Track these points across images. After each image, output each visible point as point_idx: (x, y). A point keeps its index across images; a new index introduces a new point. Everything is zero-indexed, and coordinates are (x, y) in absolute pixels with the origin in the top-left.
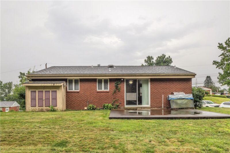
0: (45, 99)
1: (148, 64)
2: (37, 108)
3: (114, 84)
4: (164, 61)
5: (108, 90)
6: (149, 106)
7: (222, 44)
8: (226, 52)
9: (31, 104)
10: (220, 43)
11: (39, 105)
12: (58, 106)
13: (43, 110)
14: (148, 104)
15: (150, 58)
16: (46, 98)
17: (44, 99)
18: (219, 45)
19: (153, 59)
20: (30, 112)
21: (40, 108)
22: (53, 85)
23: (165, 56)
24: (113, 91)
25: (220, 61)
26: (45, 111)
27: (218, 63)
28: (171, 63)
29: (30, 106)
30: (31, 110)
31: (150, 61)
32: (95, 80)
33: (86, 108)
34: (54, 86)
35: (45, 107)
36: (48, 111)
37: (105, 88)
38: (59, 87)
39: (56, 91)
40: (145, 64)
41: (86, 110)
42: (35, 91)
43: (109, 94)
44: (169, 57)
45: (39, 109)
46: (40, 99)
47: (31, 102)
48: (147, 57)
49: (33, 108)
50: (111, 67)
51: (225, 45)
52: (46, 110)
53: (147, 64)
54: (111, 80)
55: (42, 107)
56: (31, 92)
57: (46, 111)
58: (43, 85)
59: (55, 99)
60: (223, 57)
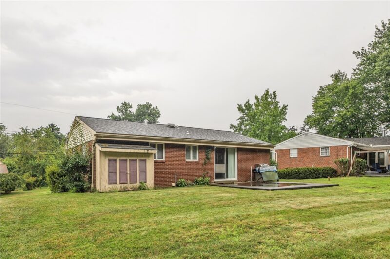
0: (130, 172)
1: (123, 114)
2: (118, 186)
3: (203, 153)
4: (148, 113)
5: (197, 160)
6: (236, 179)
7: (241, 106)
8: (245, 116)
9: (109, 180)
10: (240, 104)
11: (122, 182)
12: (148, 182)
13: (127, 188)
14: (235, 178)
15: (126, 105)
16: (131, 170)
17: (128, 172)
18: (238, 106)
19: (131, 107)
20: (106, 192)
21: (122, 185)
22: (146, 151)
23: (151, 105)
24: (202, 161)
25: (237, 125)
26: (130, 190)
27: (235, 127)
28: (158, 117)
29: (107, 184)
30: (109, 189)
31: (126, 111)
32: (183, 147)
33: (173, 184)
34: (148, 153)
35: (130, 183)
36: (134, 189)
37: (194, 157)
38: (148, 155)
39: (145, 161)
40: (117, 114)
41: (173, 186)
42: (115, 160)
43: (200, 165)
44: (156, 107)
45: (121, 187)
46: (123, 172)
47: (109, 176)
48: (122, 103)
49: (111, 186)
50: (172, 127)
51: (244, 108)
52: (131, 188)
53: (121, 114)
54: (201, 148)
55: (125, 185)
56: (109, 160)
57: (132, 190)
58: (132, 151)
59: (144, 172)
60: (241, 121)
